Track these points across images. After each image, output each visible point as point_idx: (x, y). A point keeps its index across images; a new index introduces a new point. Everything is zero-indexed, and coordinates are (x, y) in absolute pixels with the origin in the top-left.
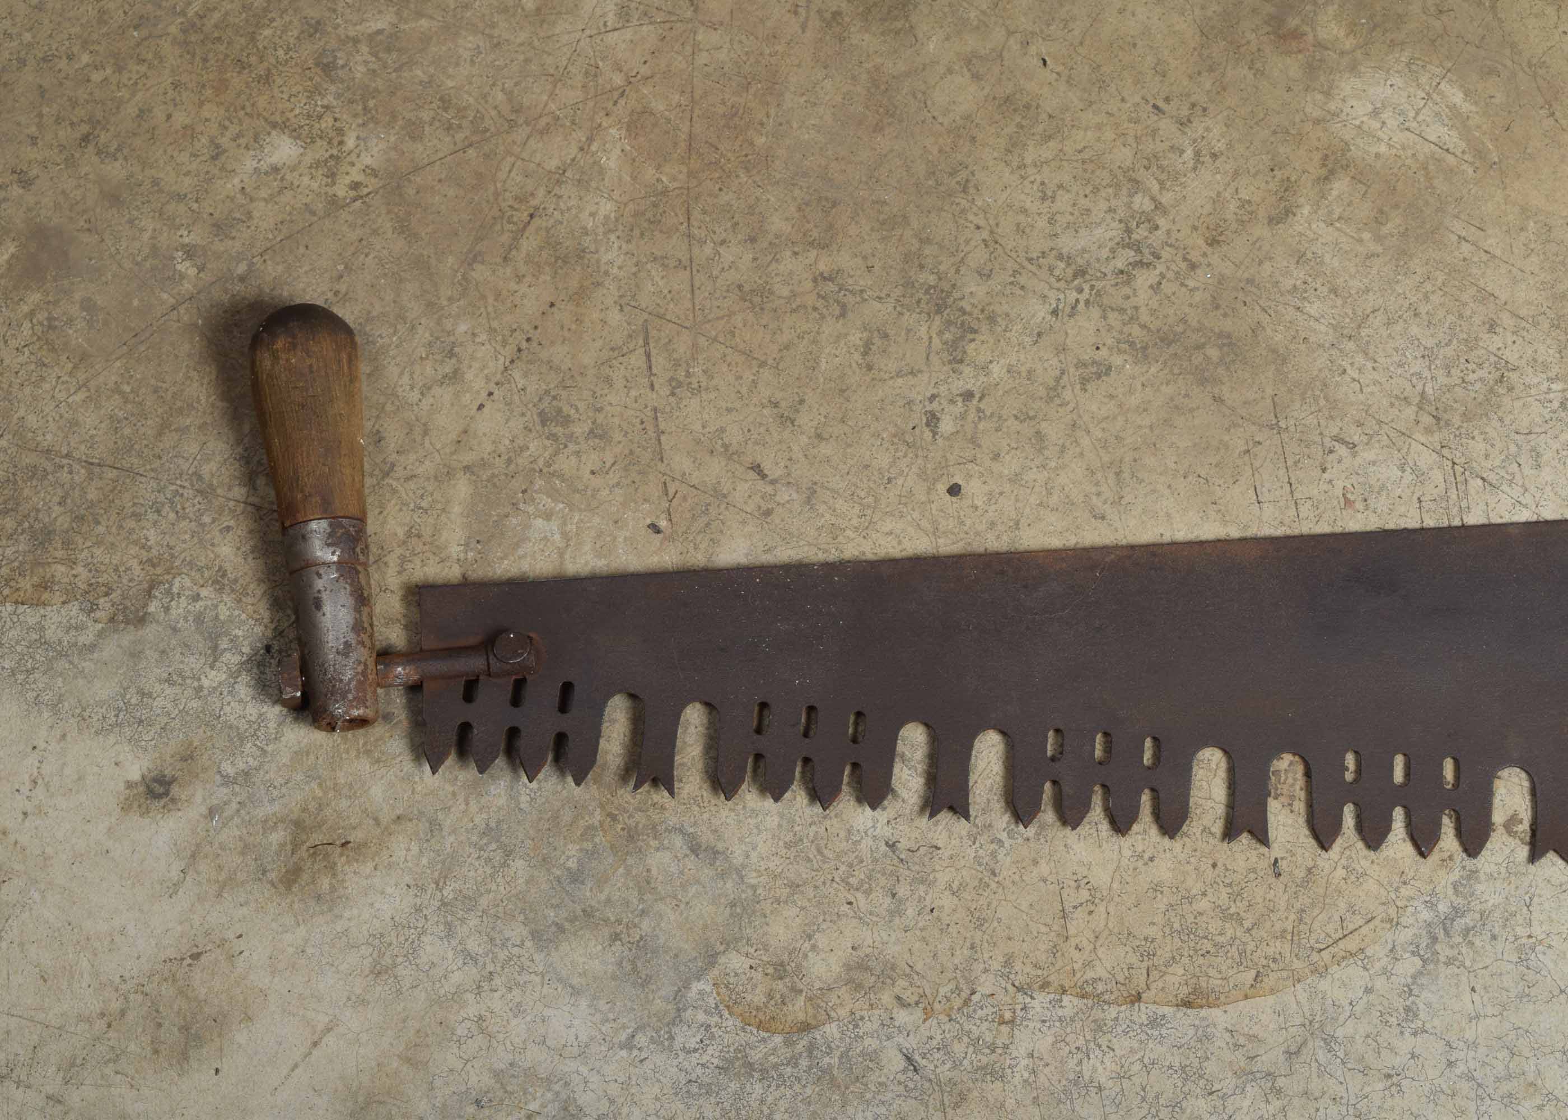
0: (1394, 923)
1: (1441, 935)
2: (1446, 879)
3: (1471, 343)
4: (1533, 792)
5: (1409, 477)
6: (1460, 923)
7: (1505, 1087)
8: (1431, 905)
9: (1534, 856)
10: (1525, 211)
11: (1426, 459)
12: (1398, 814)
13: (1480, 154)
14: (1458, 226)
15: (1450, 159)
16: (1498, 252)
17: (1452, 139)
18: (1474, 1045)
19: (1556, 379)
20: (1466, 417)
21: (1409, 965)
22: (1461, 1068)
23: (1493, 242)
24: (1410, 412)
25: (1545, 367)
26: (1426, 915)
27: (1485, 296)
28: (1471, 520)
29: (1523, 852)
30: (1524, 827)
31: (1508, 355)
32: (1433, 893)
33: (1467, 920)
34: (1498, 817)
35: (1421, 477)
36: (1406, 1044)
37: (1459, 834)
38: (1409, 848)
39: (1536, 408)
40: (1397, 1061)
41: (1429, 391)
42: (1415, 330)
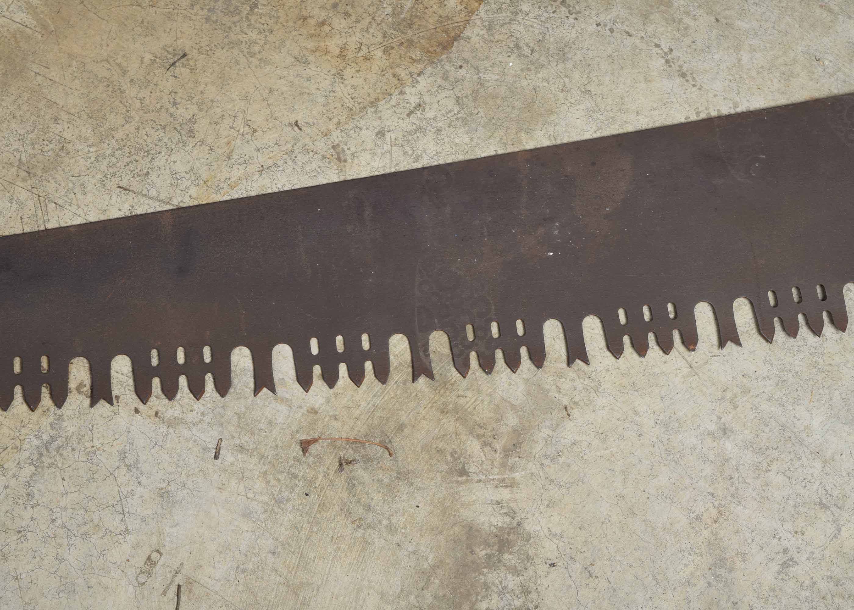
0: (18, 449)
1: (45, 452)
2: (46, 422)
3: (45, 130)
4: (91, 369)
5: (15, 206)
6: (55, 445)
7: (83, 529)
8: (38, 437)
9: (93, 404)
10: (71, 56)
11: (23, 195)
12: (18, 390)
13: (44, 26)
14: (34, 67)
15: (28, 31)
16: (57, 80)
17: (29, 20)
18: (65, 509)
19: (92, 145)
20: (44, 170)
21: (28, 470)
22: (59, 522)
23: (54, 74)
24: (14, 170)
25: (86, 139)
26: (36, 442)
27: (52, 104)
28: (50, 226)
29: (87, 401)
30: (88, 387)
31: (67, 135)
32: (39, 430)
33: (59, 442)
34: (72, 385)
35: (21, 205)
36: (28, 513)
37: (52, 396)
38: (25, 407)
39: (82, 162)
40: (24, 523)
41: (23, 158)
42: (13, 126)
